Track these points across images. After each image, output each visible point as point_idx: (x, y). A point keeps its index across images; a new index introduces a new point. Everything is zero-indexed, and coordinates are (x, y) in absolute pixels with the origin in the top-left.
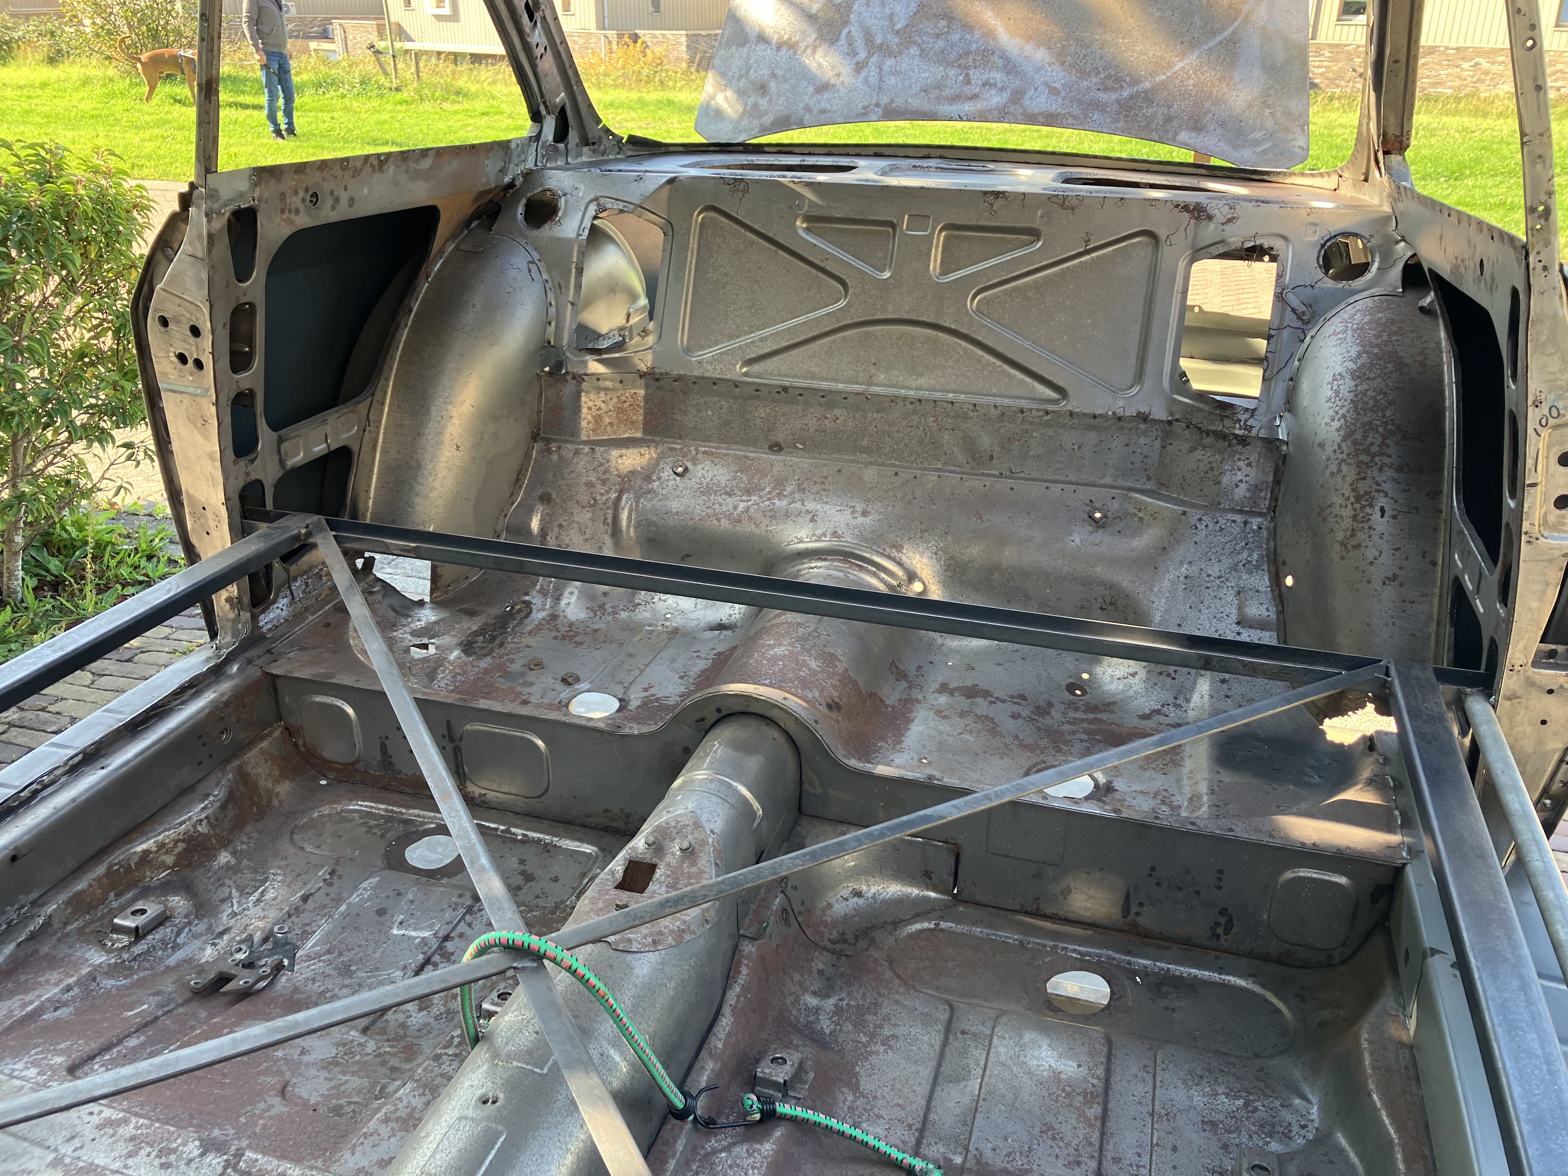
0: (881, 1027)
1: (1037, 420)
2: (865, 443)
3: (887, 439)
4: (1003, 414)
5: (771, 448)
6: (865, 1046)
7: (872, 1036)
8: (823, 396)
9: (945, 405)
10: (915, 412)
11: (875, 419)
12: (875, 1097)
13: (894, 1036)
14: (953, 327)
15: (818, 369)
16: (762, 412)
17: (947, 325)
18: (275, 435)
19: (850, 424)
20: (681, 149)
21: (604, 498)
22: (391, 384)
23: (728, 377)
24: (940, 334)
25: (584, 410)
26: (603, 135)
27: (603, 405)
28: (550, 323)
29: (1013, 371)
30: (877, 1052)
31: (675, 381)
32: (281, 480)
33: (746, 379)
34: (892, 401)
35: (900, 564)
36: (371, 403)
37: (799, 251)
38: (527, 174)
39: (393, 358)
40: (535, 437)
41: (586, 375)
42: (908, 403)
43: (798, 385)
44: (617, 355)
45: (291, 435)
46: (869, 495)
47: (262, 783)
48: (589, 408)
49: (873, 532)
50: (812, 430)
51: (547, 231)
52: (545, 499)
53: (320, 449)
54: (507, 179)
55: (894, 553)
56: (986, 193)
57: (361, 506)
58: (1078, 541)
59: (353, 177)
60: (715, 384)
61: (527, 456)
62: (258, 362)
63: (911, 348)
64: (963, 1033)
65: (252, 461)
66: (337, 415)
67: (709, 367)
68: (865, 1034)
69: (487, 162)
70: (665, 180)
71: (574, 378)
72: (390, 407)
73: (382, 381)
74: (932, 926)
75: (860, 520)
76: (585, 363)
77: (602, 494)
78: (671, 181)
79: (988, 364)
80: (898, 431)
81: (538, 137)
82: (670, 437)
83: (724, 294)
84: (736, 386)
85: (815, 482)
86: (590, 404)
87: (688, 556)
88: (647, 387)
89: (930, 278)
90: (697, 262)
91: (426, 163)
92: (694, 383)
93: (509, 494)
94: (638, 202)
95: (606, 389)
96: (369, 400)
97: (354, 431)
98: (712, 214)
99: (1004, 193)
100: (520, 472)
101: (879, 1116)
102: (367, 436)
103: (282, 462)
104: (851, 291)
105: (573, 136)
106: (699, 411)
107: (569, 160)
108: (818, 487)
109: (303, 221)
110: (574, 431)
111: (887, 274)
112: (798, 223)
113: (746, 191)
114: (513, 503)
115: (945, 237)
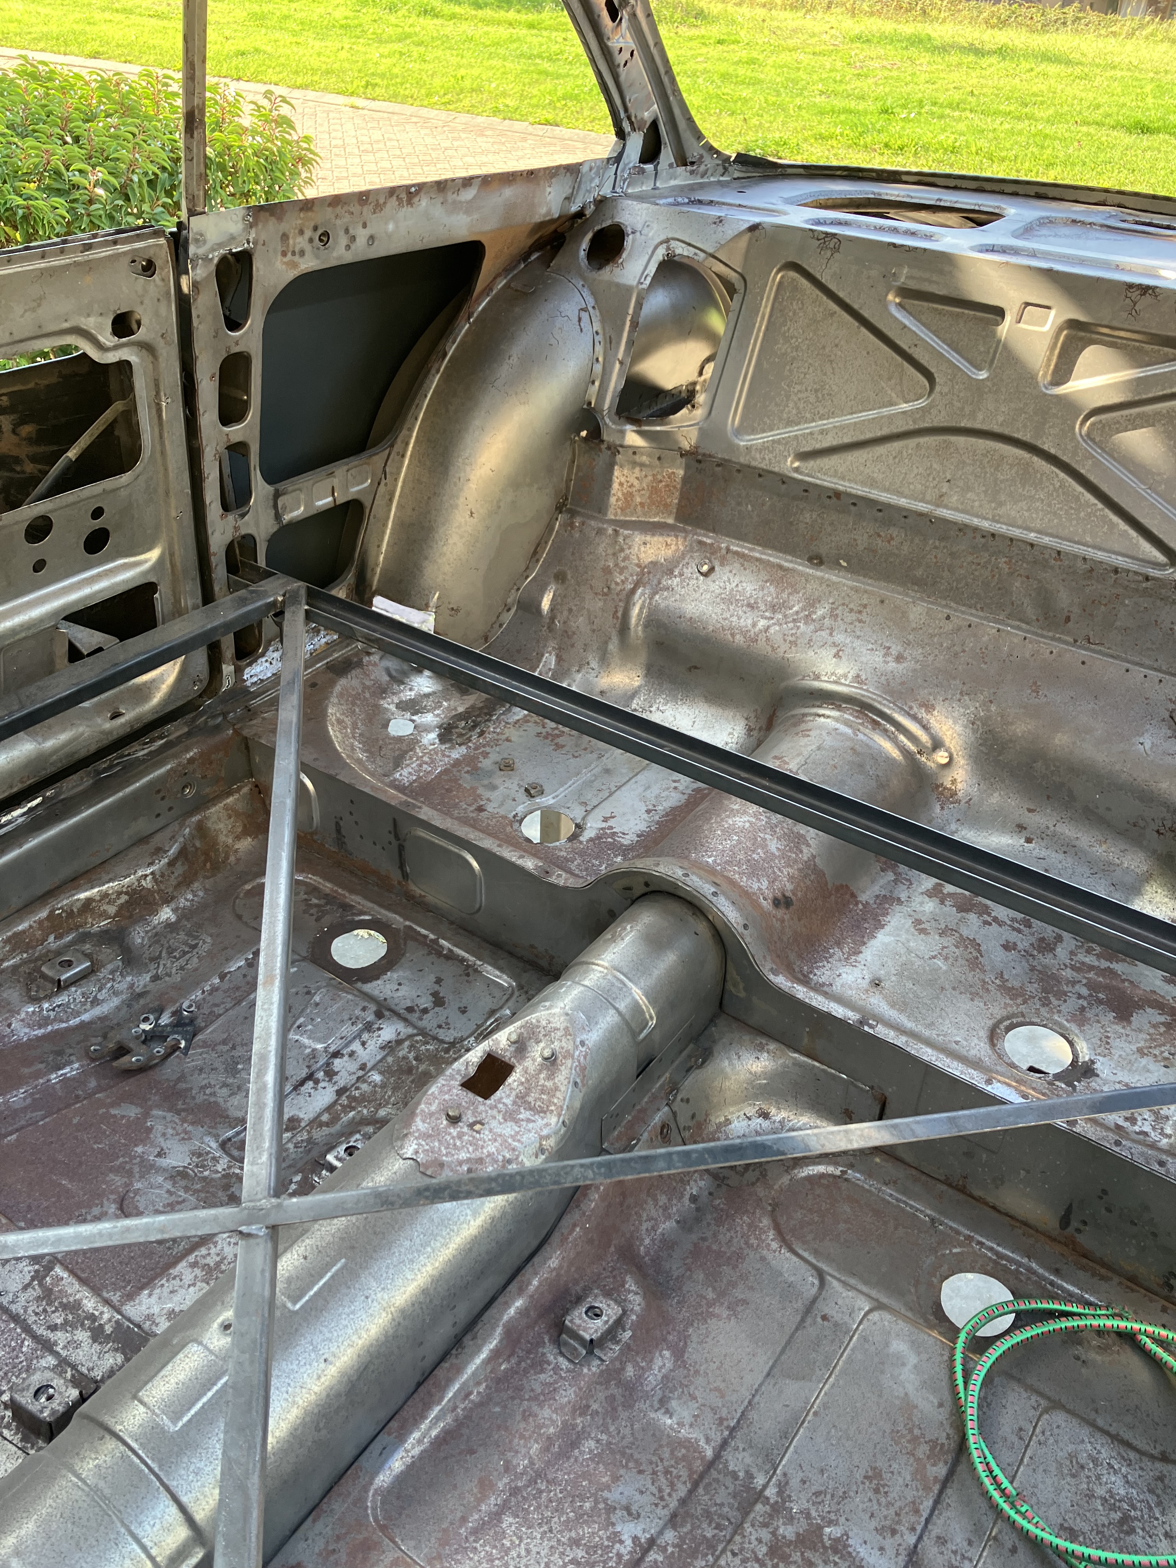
0: (734, 1285)
1: (1133, 586)
2: (919, 573)
3: (946, 574)
4: (1092, 570)
5: (810, 560)
6: (710, 1304)
7: (722, 1294)
8: (880, 511)
9: (1023, 546)
10: (985, 547)
11: (936, 548)
12: (697, 1372)
13: (745, 1302)
14: (1053, 451)
15: (881, 476)
16: (807, 517)
17: (1045, 447)
18: (270, 489)
19: (906, 548)
20: (801, 171)
21: (619, 588)
22: (415, 434)
23: (776, 469)
24: (1035, 459)
25: (615, 486)
26: (705, 154)
27: (636, 483)
28: (593, 382)
29: (1115, 519)
30: (718, 1317)
31: (718, 465)
32: (275, 534)
33: (796, 475)
34: (960, 530)
35: (925, 727)
36: (389, 455)
37: (885, 330)
38: (601, 201)
39: (419, 407)
40: (560, 508)
41: (622, 446)
42: (978, 536)
43: (854, 491)
44: (658, 428)
45: (290, 489)
46: (911, 637)
47: (222, 838)
48: (621, 484)
49: (903, 683)
50: (860, 548)
51: (607, 274)
52: (560, 578)
53: (324, 502)
54: (574, 208)
55: (922, 714)
56: (1130, 286)
57: (371, 562)
58: (1148, 745)
59: (374, 213)
60: (760, 476)
61: (550, 528)
62: (253, 415)
63: (996, 469)
64: (824, 1318)
65: (243, 516)
66: (345, 468)
67: (758, 456)
68: (714, 1289)
69: (549, 190)
70: (746, 226)
71: (609, 448)
72: (410, 460)
73: (404, 432)
74: (838, 1173)
75: (892, 665)
76: (623, 433)
77: (617, 584)
78: (754, 228)
79: (1087, 503)
80: (961, 567)
81: (618, 159)
82: (702, 528)
83: (790, 371)
84: (784, 482)
85: (851, 610)
86: (623, 479)
87: (696, 667)
88: (687, 468)
89: (1036, 385)
90: (767, 329)
91: (469, 194)
92: (739, 471)
93: (523, 568)
94: (711, 250)
95: (642, 465)
96: (387, 452)
97: (366, 485)
98: (793, 274)
99: (1154, 288)
100: (538, 545)
101: (693, 1398)
102: (382, 488)
103: (278, 517)
104: (938, 388)
105: (667, 155)
106: (739, 504)
107: (658, 184)
108: (854, 616)
109: (309, 264)
110: (601, 508)
111: (983, 375)
112: (890, 297)
113: (836, 249)
114: (527, 577)
115: (1067, 337)
